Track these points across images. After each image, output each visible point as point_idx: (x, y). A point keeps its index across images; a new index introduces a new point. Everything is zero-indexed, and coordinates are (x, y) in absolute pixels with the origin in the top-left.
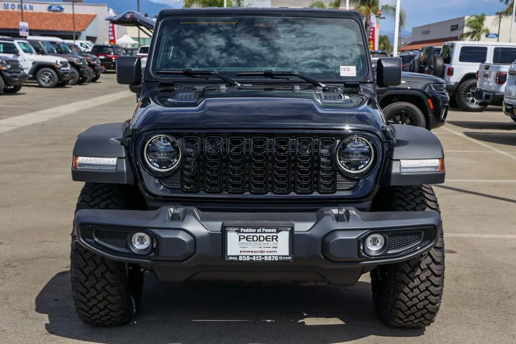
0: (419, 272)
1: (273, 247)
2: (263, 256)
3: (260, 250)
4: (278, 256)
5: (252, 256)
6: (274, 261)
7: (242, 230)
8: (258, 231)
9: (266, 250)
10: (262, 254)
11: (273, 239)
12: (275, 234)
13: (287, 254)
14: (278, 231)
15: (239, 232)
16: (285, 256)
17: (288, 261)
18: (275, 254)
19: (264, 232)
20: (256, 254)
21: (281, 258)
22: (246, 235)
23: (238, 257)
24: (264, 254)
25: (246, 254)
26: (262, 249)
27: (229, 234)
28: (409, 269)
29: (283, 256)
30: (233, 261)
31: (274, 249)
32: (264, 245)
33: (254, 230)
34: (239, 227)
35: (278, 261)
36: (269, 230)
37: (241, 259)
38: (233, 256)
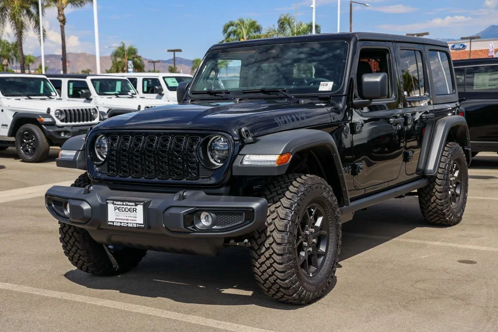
0: (264, 249)
1: (134, 217)
2: (127, 223)
3: (126, 218)
4: (137, 224)
5: (121, 223)
6: (134, 227)
7: (115, 202)
8: (124, 203)
9: (130, 218)
10: (127, 222)
11: (133, 210)
12: (135, 207)
14: (136, 205)
15: (113, 203)
16: (141, 224)
17: (142, 228)
18: (134, 222)
19: (128, 205)
20: (124, 221)
21: (138, 225)
22: (118, 206)
23: (113, 222)
25: (119, 221)
27: (109, 205)
28: (256, 247)
29: (139, 224)
30: (110, 225)
31: (135, 219)
32: (128, 215)
33: (121, 203)
34: (114, 200)
35: (136, 227)
36: (130, 204)
37: (115, 224)
38: (111, 222)
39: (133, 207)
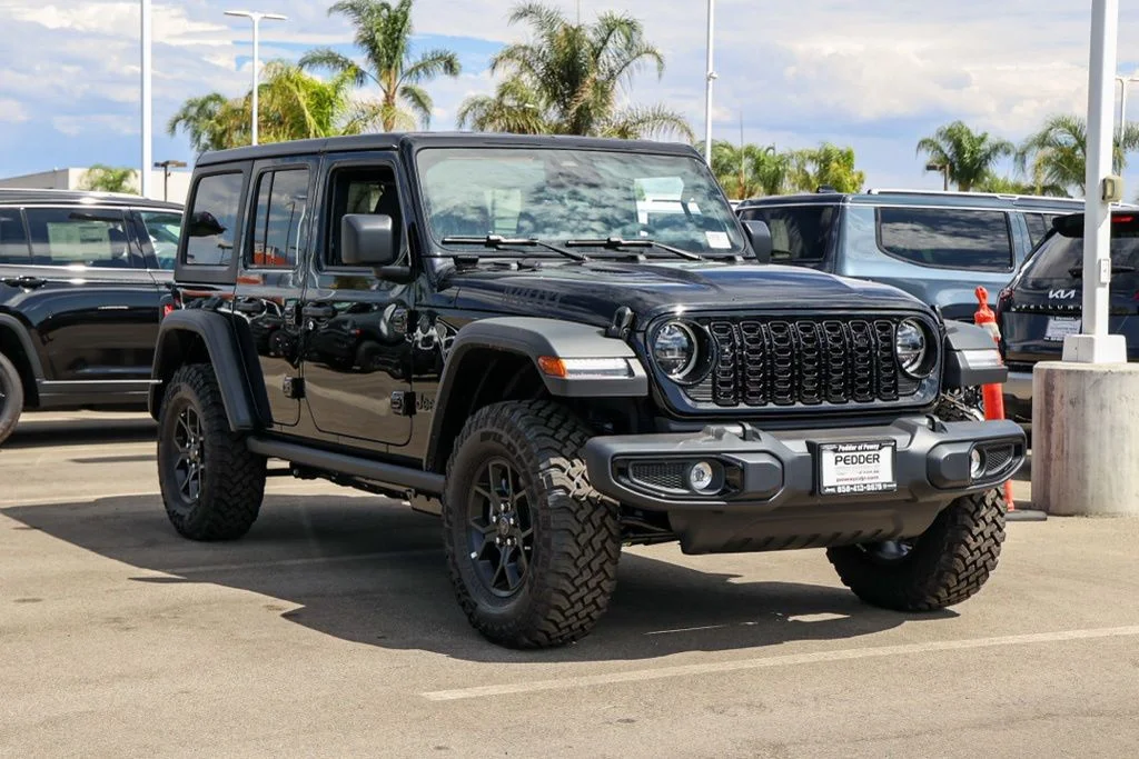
0: (984, 511)
1: (876, 472)
2: (864, 485)
3: (860, 476)
4: (882, 484)
5: (852, 486)
6: (878, 491)
7: (840, 447)
8: (860, 448)
9: (866, 475)
10: (862, 482)
11: (874, 459)
12: (877, 452)
13: (890, 479)
14: (880, 448)
15: (835, 451)
16: (889, 483)
17: (891, 490)
18: (878, 481)
19: (865, 450)
20: (857, 482)
21: (885, 486)
22: (844, 455)
23: (836, 487)
24: (865, 482)
25: (846, 483)
26: (863, 475)
27: (825, 455)
28: (973, 509)
29: (887, 483)
30: (833, 494)
31: (877, 474)
32: (864, 470)
33: (854, 448)
34: (838, 444)
35: (883, 491)
36: (871, 447)
37: (839, 491)
38: (830, 487)
39: (873, 453)
